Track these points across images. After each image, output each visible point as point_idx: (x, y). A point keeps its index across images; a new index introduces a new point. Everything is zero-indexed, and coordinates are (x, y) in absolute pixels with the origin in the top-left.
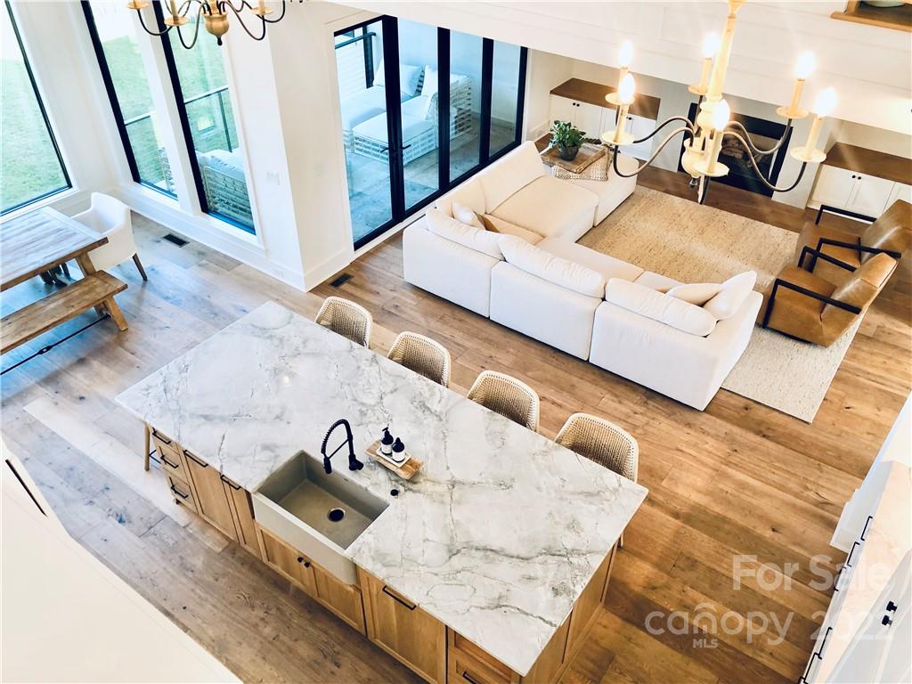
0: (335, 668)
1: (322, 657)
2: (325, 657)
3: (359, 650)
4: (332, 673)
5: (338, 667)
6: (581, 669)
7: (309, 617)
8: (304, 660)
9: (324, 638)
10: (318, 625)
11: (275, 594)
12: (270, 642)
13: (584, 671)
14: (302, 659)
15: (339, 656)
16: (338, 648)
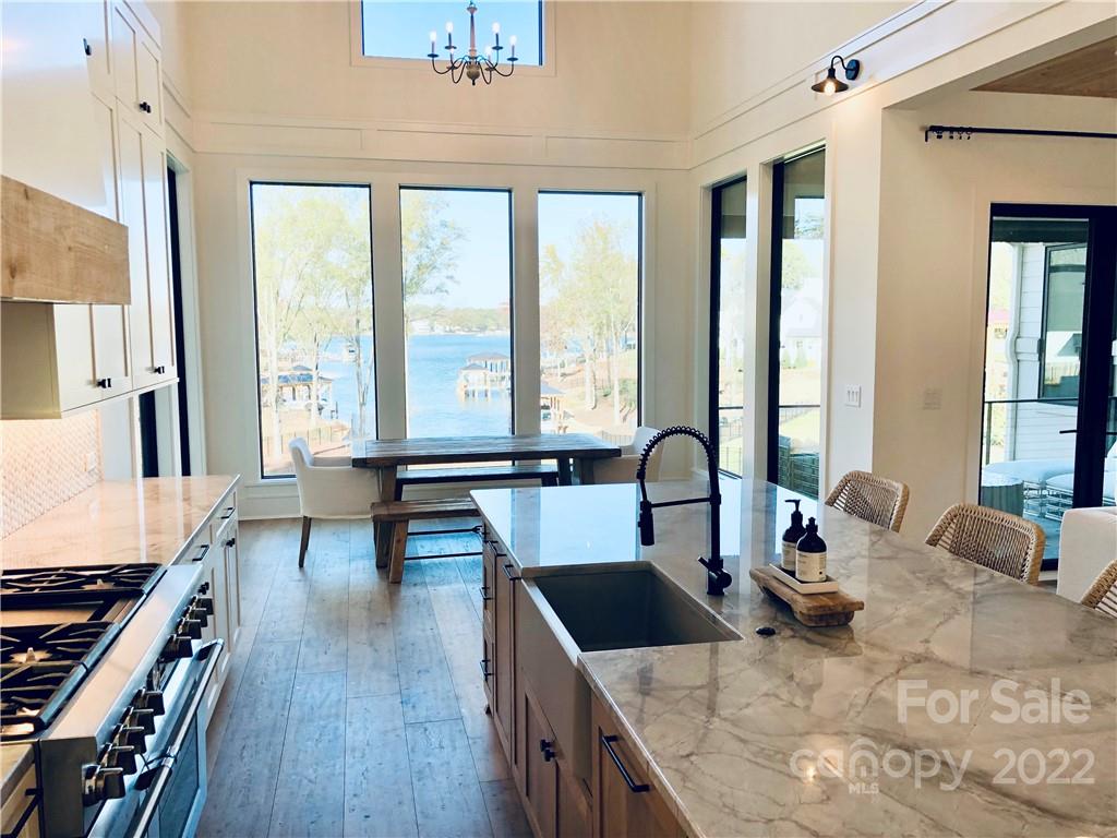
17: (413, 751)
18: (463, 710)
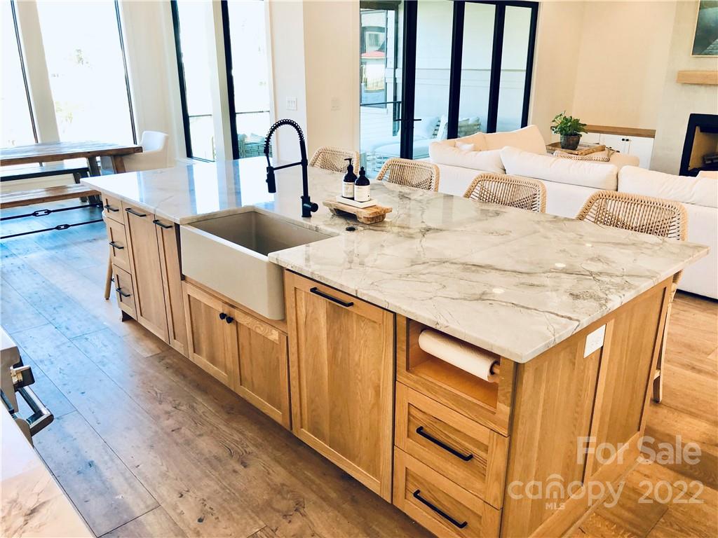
0: (239, 467)
1: (227, 454)
2: (231, 455)
3: (279, 454)
4: (235, 471)
5: (245, 467)
6: (612, 517)
7: (226, 417)
8: (203, 454)
9: (236, 437)
10: (234, 425)
11: (193, 394)
12: (166, 433)
13: (617, 520)
14: (201, 453)
15: (249, 457)
16: (251, 448)
17: (86, 352)
18: (105, 323)
